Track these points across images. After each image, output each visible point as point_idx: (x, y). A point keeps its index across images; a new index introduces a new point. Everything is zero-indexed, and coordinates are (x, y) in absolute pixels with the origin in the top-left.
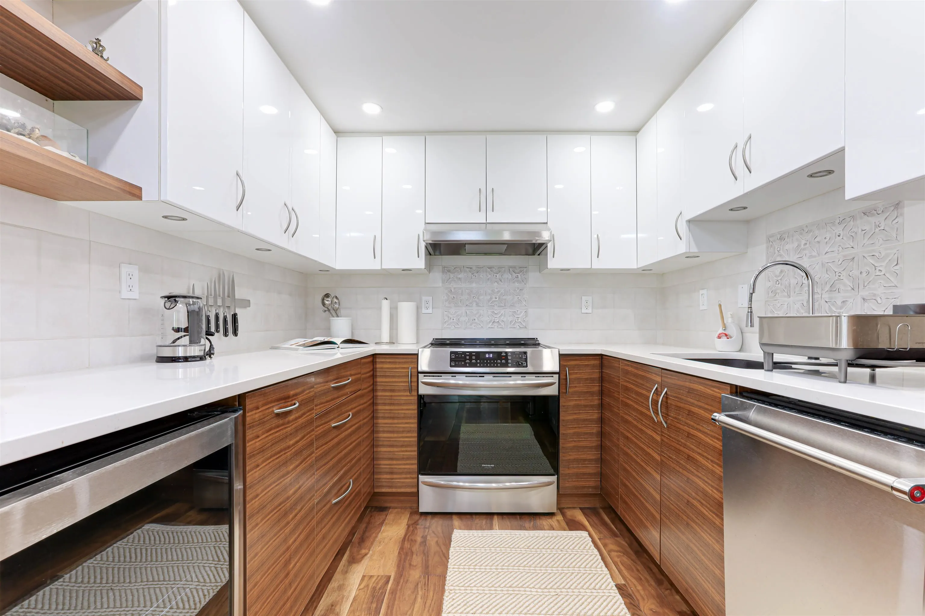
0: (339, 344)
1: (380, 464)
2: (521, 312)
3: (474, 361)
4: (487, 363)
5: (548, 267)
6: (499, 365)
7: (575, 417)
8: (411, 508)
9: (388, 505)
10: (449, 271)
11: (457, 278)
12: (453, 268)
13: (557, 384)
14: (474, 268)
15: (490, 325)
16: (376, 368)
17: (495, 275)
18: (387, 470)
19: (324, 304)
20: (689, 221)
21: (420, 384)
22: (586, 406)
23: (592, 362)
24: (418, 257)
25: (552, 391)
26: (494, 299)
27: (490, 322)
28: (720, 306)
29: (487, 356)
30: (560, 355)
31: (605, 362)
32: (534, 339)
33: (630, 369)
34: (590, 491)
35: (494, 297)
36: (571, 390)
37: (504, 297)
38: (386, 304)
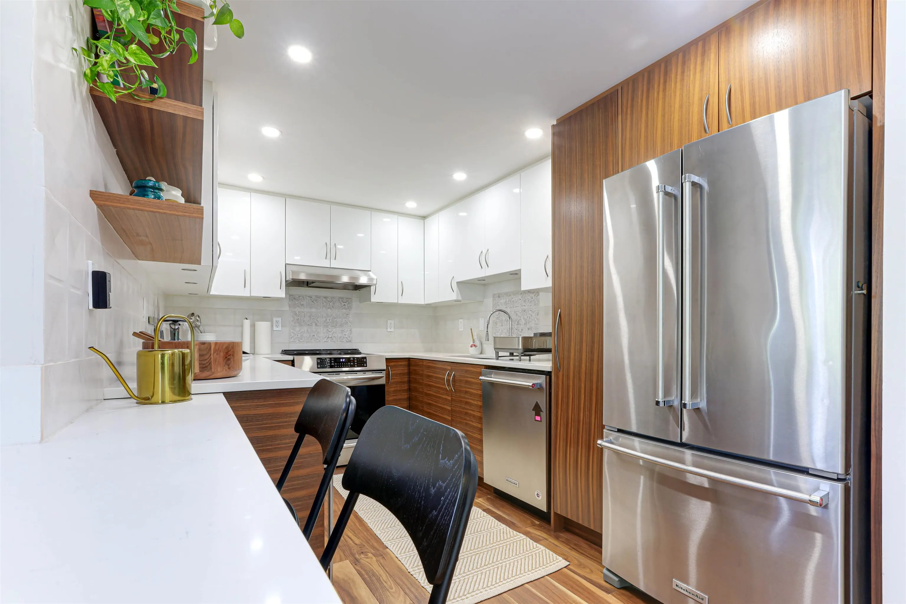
2: (347, 331)
3: (333, 364)
4: (341, 365)
5: (371, 300)
6: (349, 366)
7: (394, 397)
10: (294, 299)
11: (300, 304)
12: (298, 297)
13: (385, 377)
14: (314, 297)
15: (325, 340)
17: (329, 303)
20: (458, 284)
22: (401, 390)
23: (404, 363)
24: (280, 289)
25: (382, 382)
26: (328, 321)
27: (325, 337)
28: (471, 330)
29: (341, 360)
30: (386, 358)
31: (411, 362)
32: (356, 349)
33: (430, 364)
35: (328, 319)
36: (391, 381)
37: (335, 320)
38: (247, 324)
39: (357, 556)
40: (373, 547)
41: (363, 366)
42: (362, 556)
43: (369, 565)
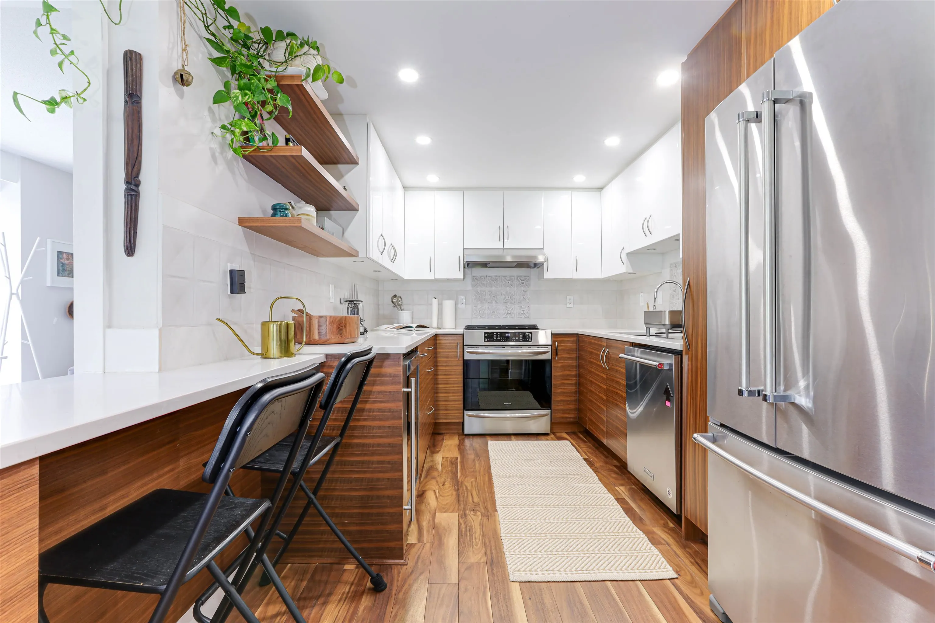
0: (414, 327)
1: (439, 405)
2: (525, 307)
3: (499, 338)
4: (507, 339)
5: (544, 277)
6: (514, 340)
7: (561, 373)
8: (458, 433)
9: (443, 432)
10: (476, 279)
11: (482, 283)
12: (479, 277)
13: (550, 352)
14: (494, 277)
15: (504, 316)
16: (437, 343)
17: (508, 282)
18: (443, 408)
19: (393, 302)
20: (628, 254)
21: (465, 353)
22: (569, 366)
23: (572, 339)
24: (459, 271)
25: (547, 356)
26: (507, 298)
27: (504, 314)
28: (648, 304)
29: (507, 335)
30: (552, 334)
31: (580, 339)
32: (535, 325)
33: (592, 341)
34: (571, 420)
35: (507, 297)
36: (559, 356)
37: (514, 297)
38: (435, 302)
39: (467, 512)
40: (486, 508)
41: (528, 341)
42: (472, 513)
43: (472, 522)
